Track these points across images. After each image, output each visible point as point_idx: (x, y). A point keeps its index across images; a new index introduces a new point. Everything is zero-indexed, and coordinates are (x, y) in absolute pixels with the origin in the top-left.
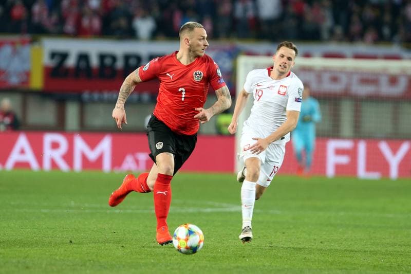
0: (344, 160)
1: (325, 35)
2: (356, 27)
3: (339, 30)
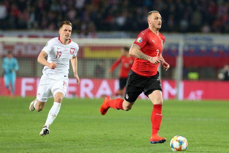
0: (30, 88)
1: (29, 26)
2: (44, 22)
3: (36, 24)
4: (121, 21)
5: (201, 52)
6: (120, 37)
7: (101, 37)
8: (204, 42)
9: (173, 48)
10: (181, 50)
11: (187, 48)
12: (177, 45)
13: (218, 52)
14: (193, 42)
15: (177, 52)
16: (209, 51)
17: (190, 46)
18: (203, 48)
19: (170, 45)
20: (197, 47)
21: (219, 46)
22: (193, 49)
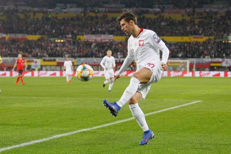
4: (180, 55)
5: (201, 63)
6: (178, 60)
7: (172, 60)
8: (201, 61)
9: (193, 62)
10: (195, 63)
11: (196, 62)
12: (194, 62)
13: (205, 63)
14: (198, 61)
15: (194, 64)
16: (203, 63)
17: (197, 62)
18: (201, 62)
19: (192, 62)
20: (199, 62)
21: (206, 62)
22: (198, 62)
